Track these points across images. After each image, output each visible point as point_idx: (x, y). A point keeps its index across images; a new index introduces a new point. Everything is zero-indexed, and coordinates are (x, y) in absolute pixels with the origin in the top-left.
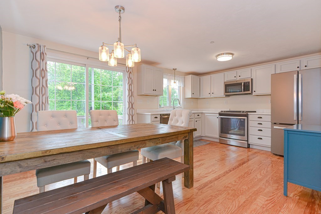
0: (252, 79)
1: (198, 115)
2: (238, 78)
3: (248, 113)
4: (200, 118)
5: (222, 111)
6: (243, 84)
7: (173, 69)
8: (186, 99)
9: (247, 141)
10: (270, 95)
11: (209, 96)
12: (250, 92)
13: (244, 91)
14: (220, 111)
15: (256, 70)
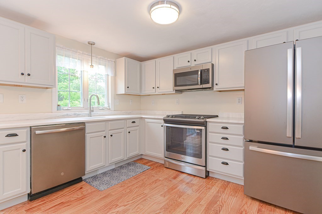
0: (213, 65)
1: (134, 122)
2: (193, 64)
3: (207, 120)
4: (138, 126)
5: (168, 116)
6: (199, 73)
7: (89, 43)
8: (117, 96)
9: (206, 166)
10: (243, 90)
11: (152, 92)
12: (209, 85)
13: (201, 84)
14: (166, 116)
15: (219, 50)
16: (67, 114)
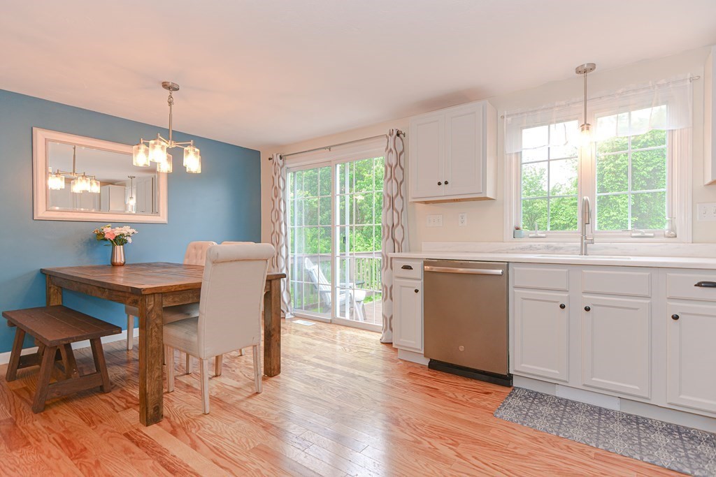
16: (531, 246)
